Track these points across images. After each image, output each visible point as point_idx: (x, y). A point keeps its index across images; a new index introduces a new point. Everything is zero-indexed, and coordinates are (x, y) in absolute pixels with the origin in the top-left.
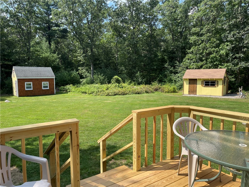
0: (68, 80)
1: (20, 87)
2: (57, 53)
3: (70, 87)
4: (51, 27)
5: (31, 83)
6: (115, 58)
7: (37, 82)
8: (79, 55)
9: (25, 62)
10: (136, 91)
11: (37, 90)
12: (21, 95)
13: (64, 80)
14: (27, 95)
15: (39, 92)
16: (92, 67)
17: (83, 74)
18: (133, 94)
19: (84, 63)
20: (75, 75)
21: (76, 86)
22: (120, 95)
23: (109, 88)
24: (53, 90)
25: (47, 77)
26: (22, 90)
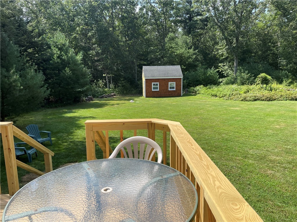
0: (201, 80)
1: (147, 88)
2: (193, 48)
3: (200, 88)
4: (193, 17)
5: (158, 83)
6: (276, 48)
7: (164, 82)
8: (221, 48)
9: (158, 61)
10: (293, 96)
11: (163, 91)
12: (148, 95)
13: (197, 80)
14: (153, 96)
15: (165, 93)
16: (236, 63)
17: (223, 72)
18: (286, 100)
19: (226, 58)
20: (211, 73)
21: (208, 87)
22: (263, 100)
23: (250, 91)
24: (180, 92)
25: (175, 76)
26: (149, 90)
